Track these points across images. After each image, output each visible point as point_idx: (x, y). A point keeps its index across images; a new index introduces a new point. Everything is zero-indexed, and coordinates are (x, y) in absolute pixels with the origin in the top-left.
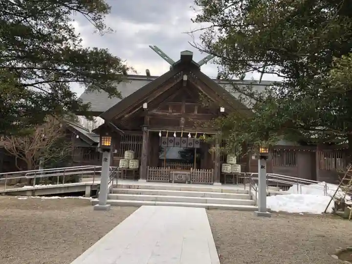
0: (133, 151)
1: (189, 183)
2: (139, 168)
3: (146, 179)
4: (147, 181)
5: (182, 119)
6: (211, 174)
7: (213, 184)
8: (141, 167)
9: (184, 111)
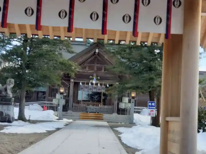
1: (98, 113)
3: (72, 111)
5: (95, 74)
6: (111, 108)
7: (112, 114)
8: (69, 104)
9: (96, 70)
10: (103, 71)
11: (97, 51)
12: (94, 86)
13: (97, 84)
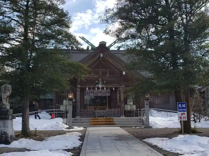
1: (106, 117)
3: (80, 116)
5: (100, 79)
6: (118, 111)
7: (120, 117)
8: (77, 109)
9: (101, 74)
10: (108, 75)
11: (102, 55)
12: (101, 90)
13: (103, 88)
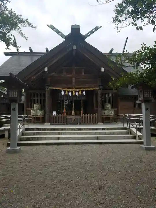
0: (40, 104)
1: (80, 124)
2: (44, 116)
3: (50, 123)
4: (51, 124)
5: (74, 78)
6: (95, 117)
7: (97, 124)
8: (46, 115)
10: (83, 74)
11: (75, 47)
